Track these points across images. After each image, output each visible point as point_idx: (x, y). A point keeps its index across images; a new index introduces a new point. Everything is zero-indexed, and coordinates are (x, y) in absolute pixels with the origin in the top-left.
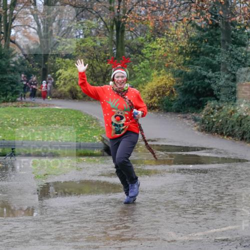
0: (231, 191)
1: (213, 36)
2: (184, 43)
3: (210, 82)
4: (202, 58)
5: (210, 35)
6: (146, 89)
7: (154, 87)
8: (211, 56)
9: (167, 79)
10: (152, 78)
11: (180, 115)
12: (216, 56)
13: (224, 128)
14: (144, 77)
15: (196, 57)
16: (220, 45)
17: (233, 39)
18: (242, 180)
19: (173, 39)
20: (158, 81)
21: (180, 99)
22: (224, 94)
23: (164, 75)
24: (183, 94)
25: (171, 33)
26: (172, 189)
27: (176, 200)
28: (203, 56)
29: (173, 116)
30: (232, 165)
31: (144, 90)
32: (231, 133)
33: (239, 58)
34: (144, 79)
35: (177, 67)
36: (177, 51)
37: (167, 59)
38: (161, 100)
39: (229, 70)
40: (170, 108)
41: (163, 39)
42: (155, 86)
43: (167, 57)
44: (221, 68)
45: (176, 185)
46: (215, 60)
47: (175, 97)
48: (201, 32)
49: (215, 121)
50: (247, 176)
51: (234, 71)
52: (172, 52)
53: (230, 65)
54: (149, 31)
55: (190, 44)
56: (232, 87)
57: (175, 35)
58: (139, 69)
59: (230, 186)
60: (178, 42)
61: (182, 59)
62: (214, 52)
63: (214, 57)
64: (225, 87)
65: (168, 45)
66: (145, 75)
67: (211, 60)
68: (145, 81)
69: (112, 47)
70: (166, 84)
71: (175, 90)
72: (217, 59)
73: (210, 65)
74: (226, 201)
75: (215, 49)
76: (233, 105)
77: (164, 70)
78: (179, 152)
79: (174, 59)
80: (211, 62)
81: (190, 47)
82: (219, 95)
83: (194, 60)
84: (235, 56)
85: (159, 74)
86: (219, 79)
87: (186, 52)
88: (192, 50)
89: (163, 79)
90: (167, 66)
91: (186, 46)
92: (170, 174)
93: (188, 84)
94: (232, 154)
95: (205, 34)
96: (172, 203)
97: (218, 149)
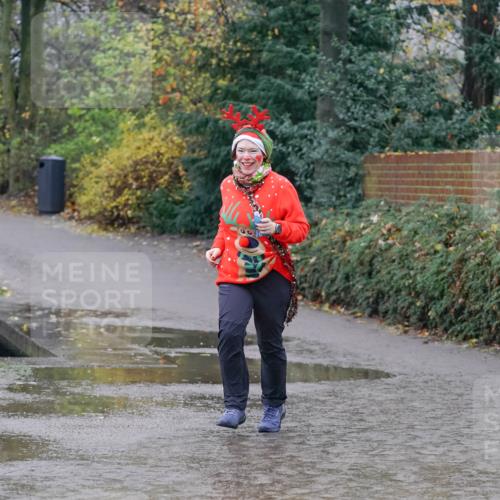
0: (337, 460)
1: (296, 21)
2: (214, 39)
3: (284, 149)
4: (263, 80)
5: (289, 16)
6: (103, 168)
7: (125, 162)
8: (291, 76)
9: (163, 140)
10: (118, 138)
11: (198, 243)
12: (303, 76)
13: (321, 280)
14: (99, 134)
15: (247, 77)
16: (318, 47)
17: (354, 29)
18: (371, 429)
19: (182, 26)
20: (137, 144)
21: (198, 198)
22: (324, 185)
23: (155, 128)
24: (207, 184)
25: (177, 10)
26: (168, 452)
27: (180, 483)
28: (266, 77)
29: (178, 244)
30: (343, 386)
31: (95, 172)
32: (342, 294)
33: (371, 84)
34: (96, 139)
35: (192, 106)
36: (192, 61)
37: (164, 83)
38: (145, 201)
39: (341, 116)
40: (170, 222)
41: (156, 27)
42: (128, 159)
43: (163, 78)
44: (318, 112)
45: (181, 441)
46: (302, 87)
47: (186, 191)
48: (261, 7)
49: (297, 261)
50: (383, 418)
51: (356, 120)
52: (178, 65)
53: (344, 103)
54: (114, 4)
55: (231, 43)
56: (348, 165)
57: (189, 16)
58: (84, 112)
59: (334, 444)
60: (196, 35)
61: (208, 84)
62: (300, 66)
63: (298, 80)
64: (328, 165)
65: (167, 43)
66: (101, 128)
67: (288, 87)
68: (100, 145)
69: (10, 48)
70: (159, 154)
71: (186, 170)
72: (306, 85)
73: (288, 102)
74: (321, 487)
75: (300, 57)
76: (348, 215)
77: (154, 113)
78: (192, 347)
79: (185, 83)
80: (289, 93)
81: (230, 51)
82: (310, 187)
83: (242, 88)
84: (360, 77)
85: (140, 126)
86: (311, 141)
87: (218, 65)
88: (237, 57)
89: (151, 139)
90: (165, 104)
91: (218, 47)
92: (164, 409)
93: (223, 154)
94: (345, 356)
95: (272, 13)
96: (168, 492)
97: (304, 342)
